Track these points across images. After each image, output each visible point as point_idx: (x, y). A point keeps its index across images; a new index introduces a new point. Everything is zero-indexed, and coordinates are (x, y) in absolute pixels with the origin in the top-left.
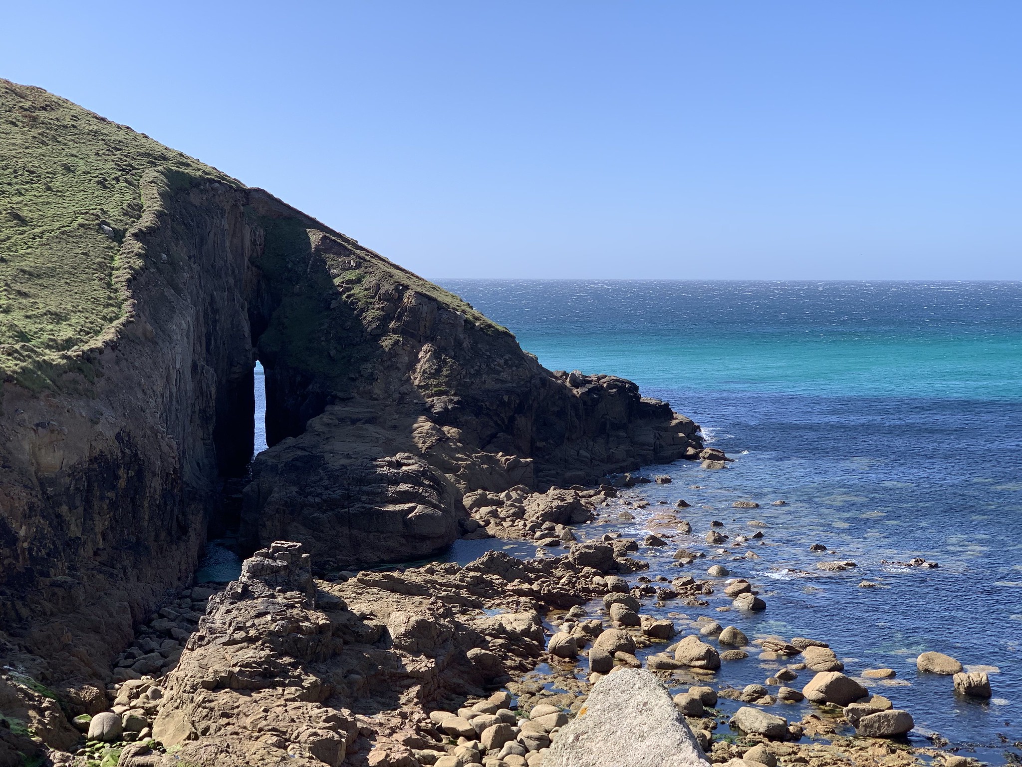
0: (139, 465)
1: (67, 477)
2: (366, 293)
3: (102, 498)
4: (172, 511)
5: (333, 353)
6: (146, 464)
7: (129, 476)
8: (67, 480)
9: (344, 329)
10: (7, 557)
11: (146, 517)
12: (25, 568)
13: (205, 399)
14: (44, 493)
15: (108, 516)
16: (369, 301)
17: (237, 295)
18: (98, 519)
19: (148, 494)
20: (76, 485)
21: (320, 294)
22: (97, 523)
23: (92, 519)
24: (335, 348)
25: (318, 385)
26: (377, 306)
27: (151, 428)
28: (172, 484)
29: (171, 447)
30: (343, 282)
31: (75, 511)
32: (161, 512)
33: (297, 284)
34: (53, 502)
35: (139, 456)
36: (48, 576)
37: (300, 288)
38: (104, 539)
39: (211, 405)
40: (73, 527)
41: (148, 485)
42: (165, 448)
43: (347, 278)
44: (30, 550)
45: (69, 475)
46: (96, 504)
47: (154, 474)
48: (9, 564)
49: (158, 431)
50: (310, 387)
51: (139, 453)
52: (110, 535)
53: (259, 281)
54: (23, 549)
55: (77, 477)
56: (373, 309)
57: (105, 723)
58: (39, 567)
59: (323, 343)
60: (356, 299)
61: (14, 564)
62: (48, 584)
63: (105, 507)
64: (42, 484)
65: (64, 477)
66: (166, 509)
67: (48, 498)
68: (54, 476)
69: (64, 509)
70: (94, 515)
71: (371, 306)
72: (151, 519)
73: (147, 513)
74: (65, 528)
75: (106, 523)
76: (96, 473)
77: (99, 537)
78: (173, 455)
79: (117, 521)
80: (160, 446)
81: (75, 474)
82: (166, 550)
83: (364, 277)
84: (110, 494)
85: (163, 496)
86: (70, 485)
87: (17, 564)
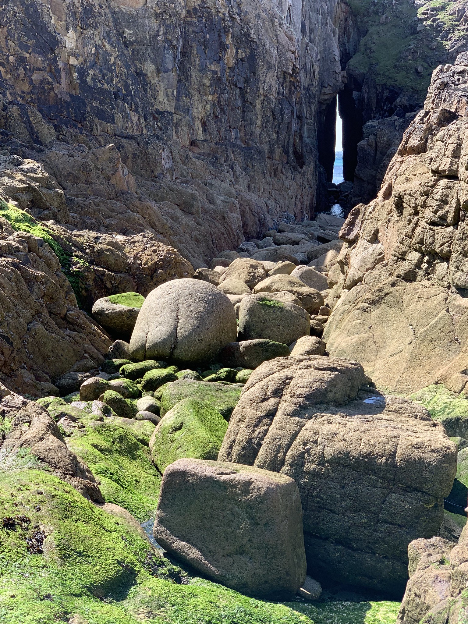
0: (252, 49)
1: (153, 19)
2: (451, 17)
3: (203, 70)
4: (289, 123)
5: (420, 69)
6: (260, 50)
7: (239, 56)
8: (153, 23)
9: (430, 49)
10: (39, 69)
11: (259, 123)
12: (71, 96)
13: (308, 76)
14: (120, 35)
15: (210, 98)
16: (454, 23)
17: (330, 21)
18: (196, 98)
19: (261, 92)
20: (166, 34)
21: (405, 22)
22: (196, 104)
23: (188, 95)
24: (422, 65)
25: (406, 98)
26: (463, 27)
27: (266, 11)
28: (290, 89)
29: (290, 39)
30: (428, 10)
31: (165, 75)
32: (276, 123)
33: (383, 14)
34: (133, 51)
35: (252, 36)
36: (112, 120)
37: (387, 18)
38: (204, 130)
39: (314, 83)
40: (161, 97)
41: (262, 79)
42: (284, 40)
43: (432, 6)
44: (82, 72)
45: (157, 16)
46: (194, 74)
47: (270, 67)
48: (42, 82)
49: (274, 16)
50: (398, 100)
51: (252, 32)
52: (213, 127)
53: (346, 19)
54: (69, 68)
55: (168, 22)
56: (459, 30)
57: (183, 307)
58: (96, 104)
59: (410, 61)
60: (442, 22)
61: (49, 83)
62: (111, 132)
63: (207, 82)
64: (116, 22)
65: (148, 18)
66: (282, 119)
67: (126, 44)
68: (134, 12)
69: (149, 67)
70: (191, 91)
71: (457, 28)
72: (264, 126)
73: (259, 117)
74: (149, 93)
75: (208, 107)
76: (194, 29)
77: (198, 125)
78: (293, 49)
79: (222, 110)
80: (277, 35)
81: (165, 16)
82: (282, 172)
83: (448, 5)
84: (213, 67)
85: (280, 102)
86: (158, 31)
87: (56, 85)
